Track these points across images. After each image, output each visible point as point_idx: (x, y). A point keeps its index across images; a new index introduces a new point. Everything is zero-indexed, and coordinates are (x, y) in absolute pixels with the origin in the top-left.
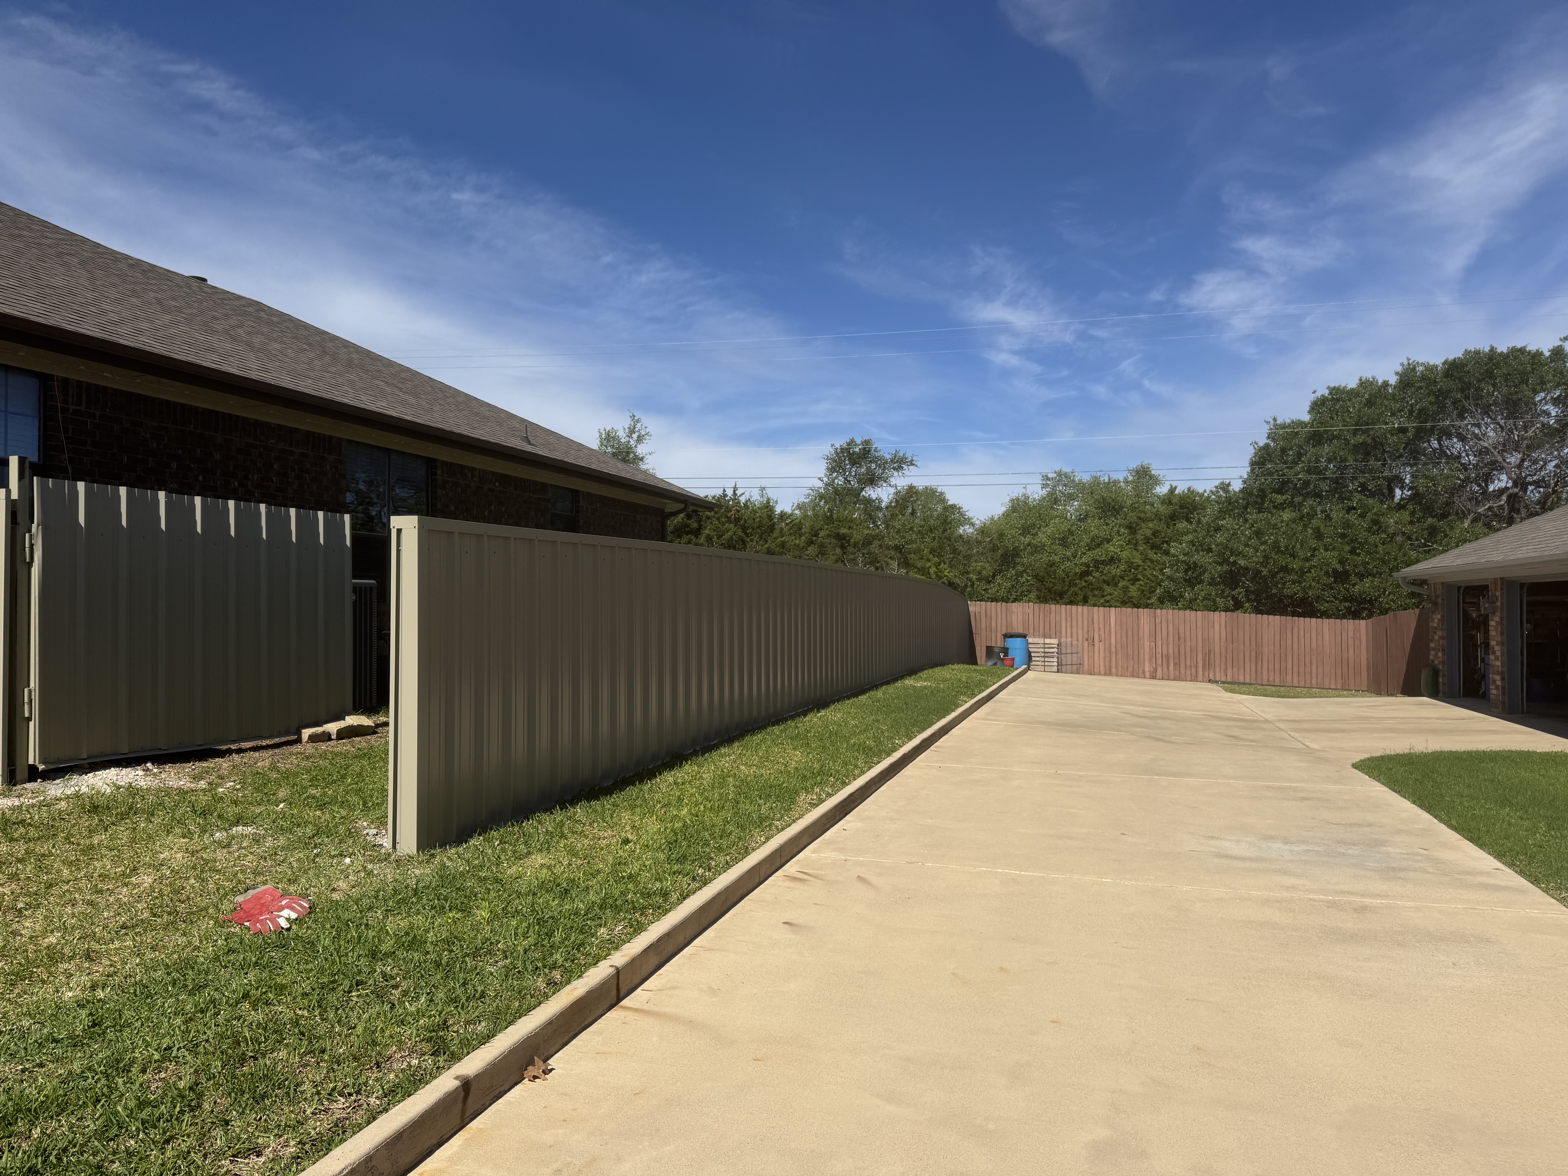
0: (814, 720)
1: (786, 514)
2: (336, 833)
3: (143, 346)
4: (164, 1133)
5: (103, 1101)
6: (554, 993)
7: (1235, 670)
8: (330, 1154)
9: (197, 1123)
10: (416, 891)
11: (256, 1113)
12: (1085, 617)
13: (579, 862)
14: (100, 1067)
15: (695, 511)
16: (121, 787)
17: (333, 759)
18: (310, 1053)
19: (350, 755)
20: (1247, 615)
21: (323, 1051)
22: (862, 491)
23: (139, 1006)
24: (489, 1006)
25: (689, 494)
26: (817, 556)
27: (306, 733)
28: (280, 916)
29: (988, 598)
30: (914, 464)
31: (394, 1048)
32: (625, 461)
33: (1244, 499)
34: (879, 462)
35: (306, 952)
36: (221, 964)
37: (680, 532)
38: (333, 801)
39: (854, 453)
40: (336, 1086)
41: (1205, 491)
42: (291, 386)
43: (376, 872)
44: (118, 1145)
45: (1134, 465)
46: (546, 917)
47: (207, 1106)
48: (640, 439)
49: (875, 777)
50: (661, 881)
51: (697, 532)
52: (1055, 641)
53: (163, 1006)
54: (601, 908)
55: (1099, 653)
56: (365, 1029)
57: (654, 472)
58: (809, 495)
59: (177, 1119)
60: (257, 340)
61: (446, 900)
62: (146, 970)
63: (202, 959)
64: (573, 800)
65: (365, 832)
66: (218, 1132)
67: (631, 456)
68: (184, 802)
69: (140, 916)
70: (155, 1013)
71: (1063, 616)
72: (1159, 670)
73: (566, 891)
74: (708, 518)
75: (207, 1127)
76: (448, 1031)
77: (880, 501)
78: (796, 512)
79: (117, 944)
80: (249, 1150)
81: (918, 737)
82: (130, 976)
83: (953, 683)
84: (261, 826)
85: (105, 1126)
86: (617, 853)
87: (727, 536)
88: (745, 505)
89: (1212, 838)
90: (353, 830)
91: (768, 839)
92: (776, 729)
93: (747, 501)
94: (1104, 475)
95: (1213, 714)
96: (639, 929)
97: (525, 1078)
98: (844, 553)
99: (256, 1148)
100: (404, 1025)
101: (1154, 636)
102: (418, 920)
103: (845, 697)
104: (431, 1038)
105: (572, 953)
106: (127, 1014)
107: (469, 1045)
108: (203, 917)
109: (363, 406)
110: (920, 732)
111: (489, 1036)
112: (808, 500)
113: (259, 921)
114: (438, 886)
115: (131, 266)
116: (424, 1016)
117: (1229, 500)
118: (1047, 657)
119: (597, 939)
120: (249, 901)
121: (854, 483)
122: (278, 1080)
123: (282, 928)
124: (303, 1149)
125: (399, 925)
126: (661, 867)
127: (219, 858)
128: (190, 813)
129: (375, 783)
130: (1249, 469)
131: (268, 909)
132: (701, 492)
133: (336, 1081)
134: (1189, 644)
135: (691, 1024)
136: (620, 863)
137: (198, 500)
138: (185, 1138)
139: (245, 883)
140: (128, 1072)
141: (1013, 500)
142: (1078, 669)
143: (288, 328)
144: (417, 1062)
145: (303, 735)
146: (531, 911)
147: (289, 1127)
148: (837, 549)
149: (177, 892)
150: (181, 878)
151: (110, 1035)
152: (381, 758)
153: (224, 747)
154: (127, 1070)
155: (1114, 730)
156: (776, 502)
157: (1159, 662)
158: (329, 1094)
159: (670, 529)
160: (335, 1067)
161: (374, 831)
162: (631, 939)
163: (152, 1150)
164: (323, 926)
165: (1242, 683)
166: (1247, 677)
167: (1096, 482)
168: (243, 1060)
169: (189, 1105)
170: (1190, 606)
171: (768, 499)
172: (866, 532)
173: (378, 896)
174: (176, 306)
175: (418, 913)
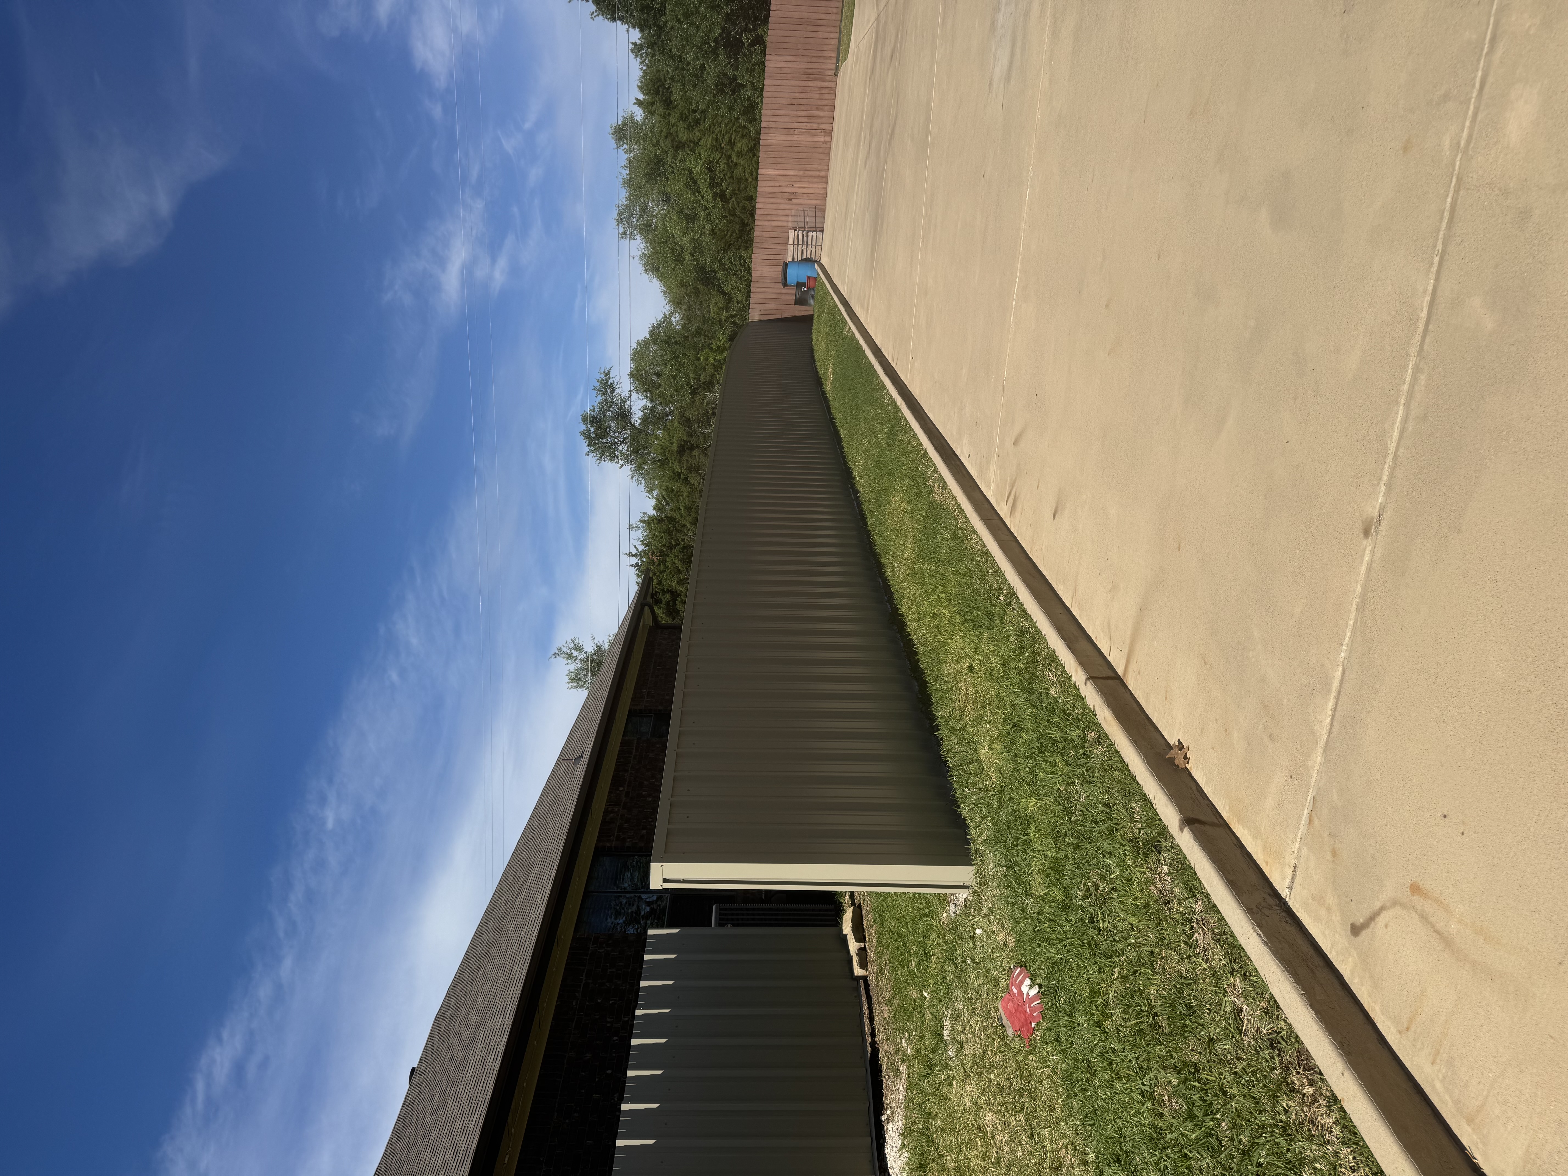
0: (862, 483)
1: (656, 505)
2: (953, 942)
3: (479, 1126)
4: (1216, 1095)
5: (1186, 1151)
6: (1108, 738)
7: (825, 48)
8: (1243, 945)
9: (1210, 1067)
10: (1009, 867)
11: (1203, 1013)
12: (767, 200)
13: (988, 713)
14: (1156, 1155)
15: (653, 596)
16: (903, 1143)
17: (883, 946)
18: (1152, 965)
19: (881, 930)
20: (770, 32)
21: (1152, 953)
22: (635, 426)
23: (1104, 1122)
24: (1118, 800)
25: (635, 601)
26: (700, 475)
27: (858, 971)
28: (1028, 994)
29: (747, 300)
30: (609, 371)
31: (1152, 888)
32: (600, 664)
33: (650, 28)
34: (605, 407)
35: (1062, 970)
36: (1069, 1047)
37: (672, 611)
38: (923, 945)
39: (595, 433)
40: (1183, 941)
41: (641, 69)
42: (520, 987)
43: (990, 905)
44: (1226, 1137)
45: (612, 142)
46: (1037, 745)
47: (1196, 1058)
48: (579, 649)
49: (920, 424)
50: (1009, 636)
51: (675, 594)
52: (791, 233)
53: (1104, 1100)
54: (1032, 694)
55: (804, 188)
56: (1134, 915)
57: (611, 635)
58: (638, 480)
59: (1205, 1085)
60: (474, 1019)
61: (1018, 839)
62: (1072, 1116)
63: (1064, 1065)
64: (930, 719)
65: (953, 915)
66: (1219, 1047)
67: (595, 657)
68: (919, 1085)
69: (1022, 1123)
70: (1110, 1106)
71: (766, 223)
72: (823, 126)
73: (1014, 726)
74: (660, 583)
75: (1214, 1058)
76: (1139, 838)
77: (645, 408)
78: (655, 494)
79: (1047, 1143)
80: (1236, 1019)
81: (882, 379)
82: (1076, 1130)
83: (831, 341)
84: (944, 1013)
85: (1208, 1149)
86: (981, 677)
87: (679, 564)
88: (646, 545)
89: (990, 85)
90: (951, 926)
91: (975, 532)
92: (870, 521)
93: (643, 544)
94: (621, 174)
95: (869, 74)
96: (1052, 657)
97: (1186, 767)
98: (698, 447)
99: (1234, 1013)
100: (1131, 879)
101: (788, 130)
102: (1036, 865)
103: (841, 451)
104: (1144, 853)
105: (1072, 721)
106: (1110, 1132)
107: (1153, 818)
108: (1026, 1065)
109: (541, 917)
110: (878, 377)
111: (1145, 800)
112: (643, 482)
113: (1031, 1014)
114: (1005, 846)
115: (399, 1138)
116: (1124, 861)
117: (651, 45)
118: (807, 242)
119: (1060, 697)
120: (1013, 1023)
121: (627, 433)
122: (1175, 993)
123: (1039, 992)
124: (1237, 971)
125: (1039, 883)
126: (996, 635)
127: (972, 1052)
128: (929, 1079)
129: (907, 906)
130: (619, 23)
131: (1021, 1006)
132: (633, 590)
133: (1179, 942)
134: (797, 95)
135: (1143, 610)
136: (991, 675)
137: (630, 1073)
138: (1222, 1077)
139: (996, 1027)
140: (1161, 1130)
141: (646, 270)
142: (820, 210)
143: (461, 990)
144: (1165, 867)
145: (860, 974)
146: (1031, 758)
147: (1217, 983)
148: (694, 453)
149: (1002, 1089)
150: (989, 1086)
151: (1128, 1146)
152: (883, 900)
153: (869, 1049)
154: (1159, 1131)
155: (882, 177)
156: (645, 513)
157: (815, 126)
158: (1191, 947)
159: (670, 621)
160: (1166, 942)
161: (952, 906)
162: (1061, 665)
163: (1232, 1106)
164: (1039, 954)
165: (839, 42)
166: (832, 35)
167: (629, 183)
168: (1155, 1026)
169: (1194, 1074)
170: (759, 90)
171: (641, 521)
172: (676, 424)
173: (1013, 903)
174: (440, 1097)
175: (1030, 865)
